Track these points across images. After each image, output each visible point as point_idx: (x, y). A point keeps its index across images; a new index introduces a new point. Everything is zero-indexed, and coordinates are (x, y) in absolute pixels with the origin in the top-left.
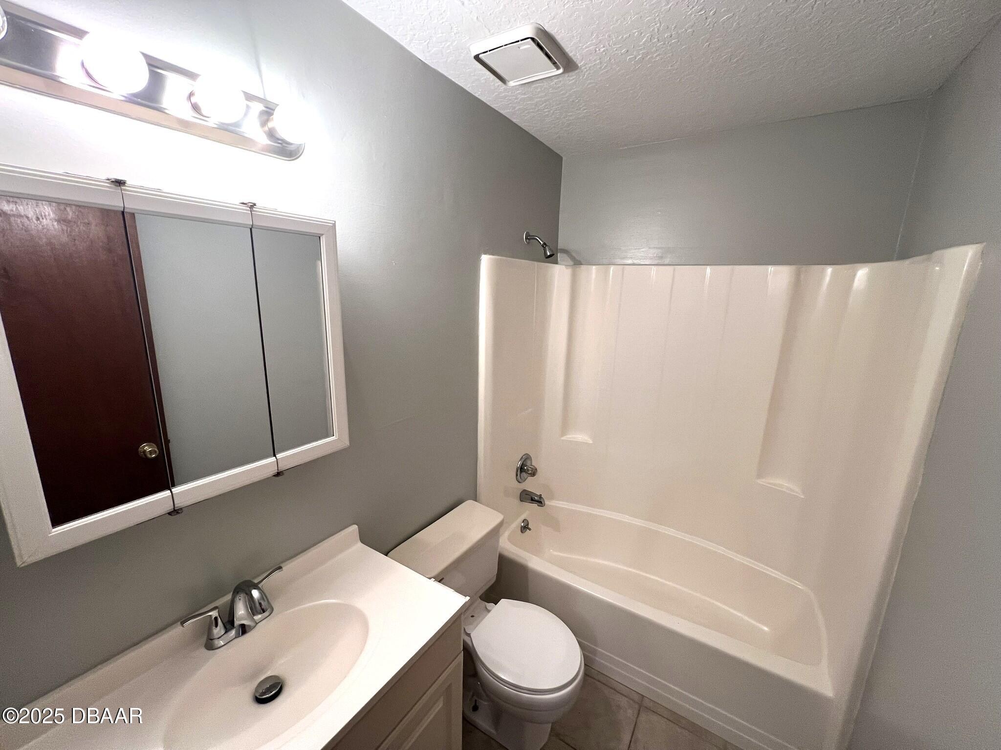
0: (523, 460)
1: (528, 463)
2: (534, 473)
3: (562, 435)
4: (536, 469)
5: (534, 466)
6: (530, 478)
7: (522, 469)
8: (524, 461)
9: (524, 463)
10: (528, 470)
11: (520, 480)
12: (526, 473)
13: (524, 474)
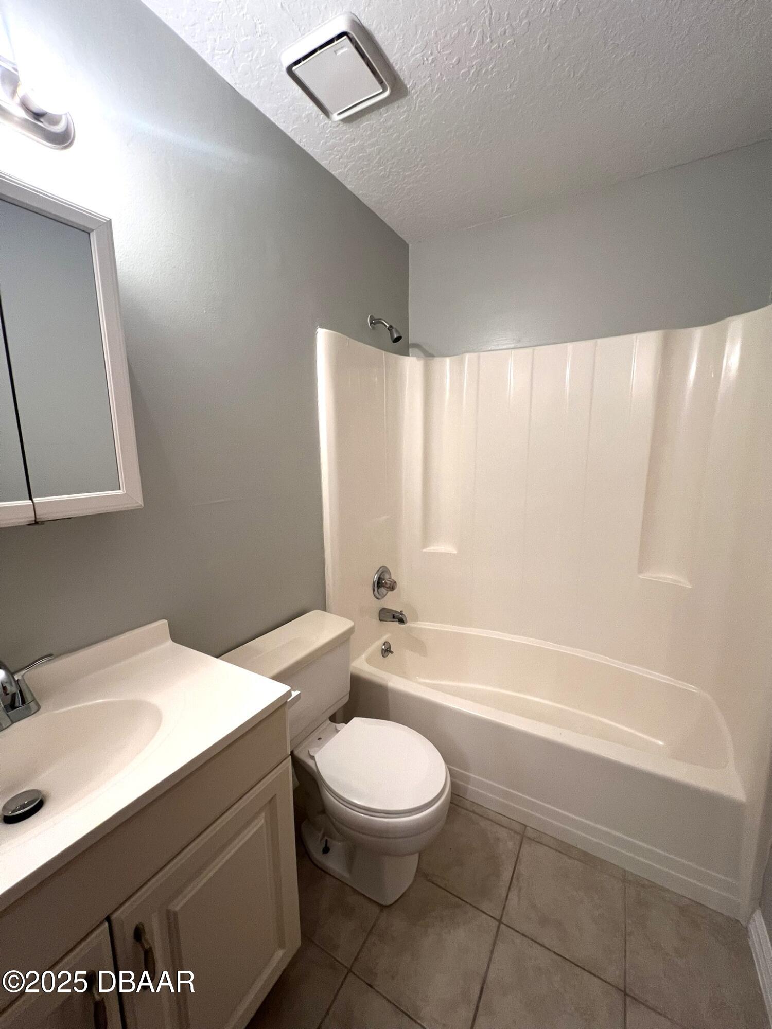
0: (380, 572)
1: (387, 576)
2: (392, 587)
3: (424, 546)
4: (395, 582)
5: (393, 580)
6: (390, 593)
7: (379, 584)
8: (381, 574)
9: (382, 577)
10: (386, 583)
11: (380, 597)
12: (384, 586)
13: (383, 590)
